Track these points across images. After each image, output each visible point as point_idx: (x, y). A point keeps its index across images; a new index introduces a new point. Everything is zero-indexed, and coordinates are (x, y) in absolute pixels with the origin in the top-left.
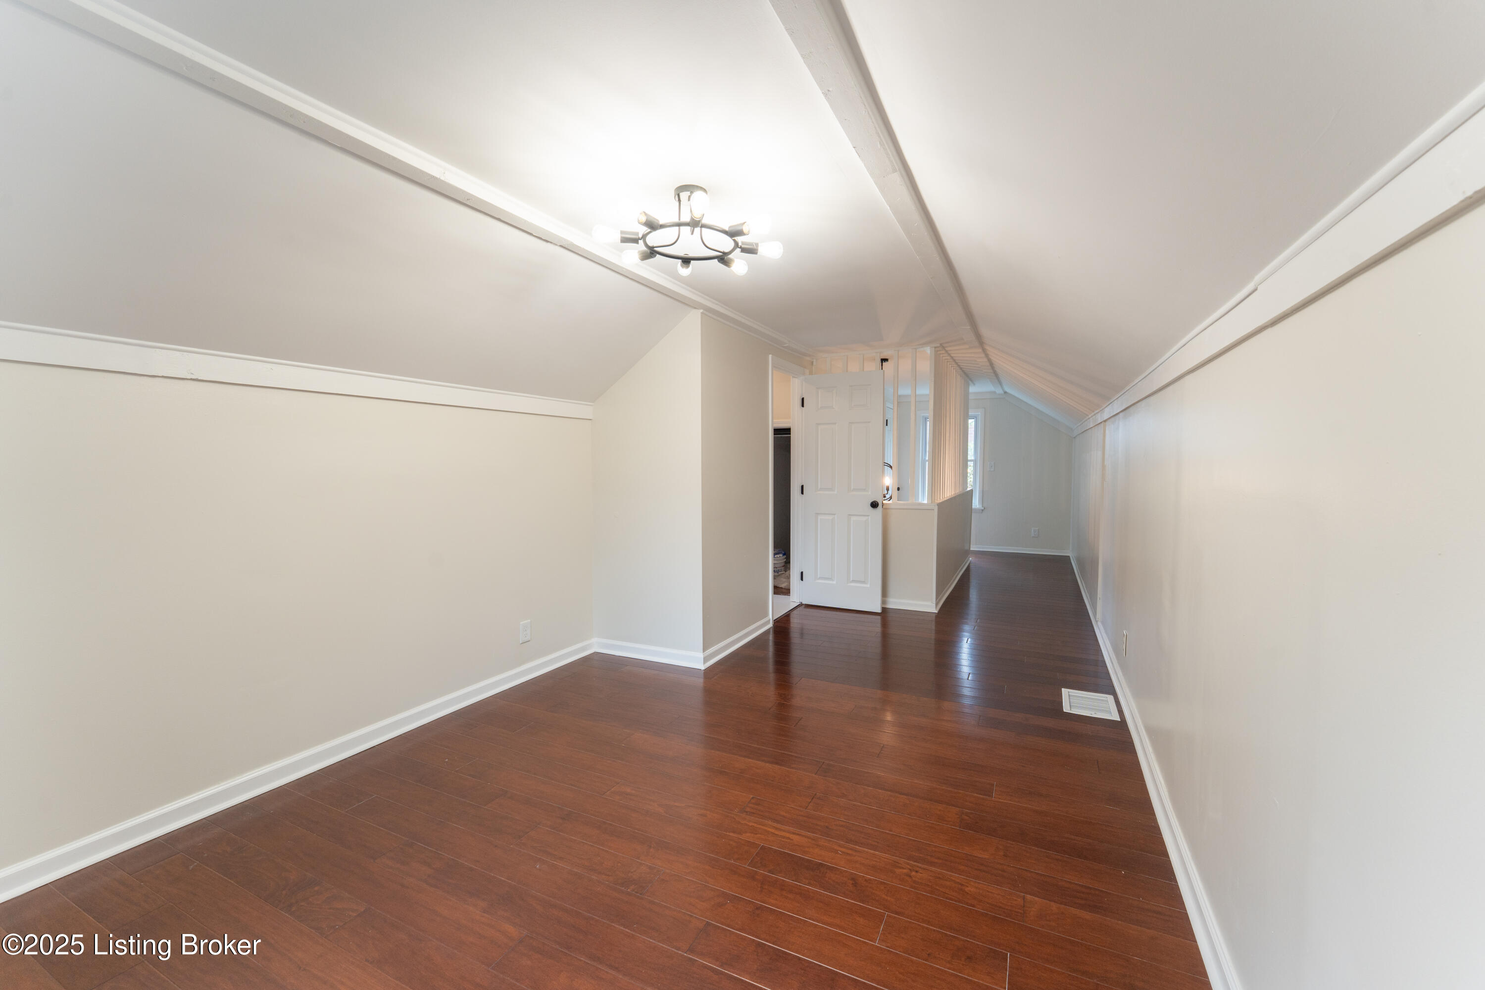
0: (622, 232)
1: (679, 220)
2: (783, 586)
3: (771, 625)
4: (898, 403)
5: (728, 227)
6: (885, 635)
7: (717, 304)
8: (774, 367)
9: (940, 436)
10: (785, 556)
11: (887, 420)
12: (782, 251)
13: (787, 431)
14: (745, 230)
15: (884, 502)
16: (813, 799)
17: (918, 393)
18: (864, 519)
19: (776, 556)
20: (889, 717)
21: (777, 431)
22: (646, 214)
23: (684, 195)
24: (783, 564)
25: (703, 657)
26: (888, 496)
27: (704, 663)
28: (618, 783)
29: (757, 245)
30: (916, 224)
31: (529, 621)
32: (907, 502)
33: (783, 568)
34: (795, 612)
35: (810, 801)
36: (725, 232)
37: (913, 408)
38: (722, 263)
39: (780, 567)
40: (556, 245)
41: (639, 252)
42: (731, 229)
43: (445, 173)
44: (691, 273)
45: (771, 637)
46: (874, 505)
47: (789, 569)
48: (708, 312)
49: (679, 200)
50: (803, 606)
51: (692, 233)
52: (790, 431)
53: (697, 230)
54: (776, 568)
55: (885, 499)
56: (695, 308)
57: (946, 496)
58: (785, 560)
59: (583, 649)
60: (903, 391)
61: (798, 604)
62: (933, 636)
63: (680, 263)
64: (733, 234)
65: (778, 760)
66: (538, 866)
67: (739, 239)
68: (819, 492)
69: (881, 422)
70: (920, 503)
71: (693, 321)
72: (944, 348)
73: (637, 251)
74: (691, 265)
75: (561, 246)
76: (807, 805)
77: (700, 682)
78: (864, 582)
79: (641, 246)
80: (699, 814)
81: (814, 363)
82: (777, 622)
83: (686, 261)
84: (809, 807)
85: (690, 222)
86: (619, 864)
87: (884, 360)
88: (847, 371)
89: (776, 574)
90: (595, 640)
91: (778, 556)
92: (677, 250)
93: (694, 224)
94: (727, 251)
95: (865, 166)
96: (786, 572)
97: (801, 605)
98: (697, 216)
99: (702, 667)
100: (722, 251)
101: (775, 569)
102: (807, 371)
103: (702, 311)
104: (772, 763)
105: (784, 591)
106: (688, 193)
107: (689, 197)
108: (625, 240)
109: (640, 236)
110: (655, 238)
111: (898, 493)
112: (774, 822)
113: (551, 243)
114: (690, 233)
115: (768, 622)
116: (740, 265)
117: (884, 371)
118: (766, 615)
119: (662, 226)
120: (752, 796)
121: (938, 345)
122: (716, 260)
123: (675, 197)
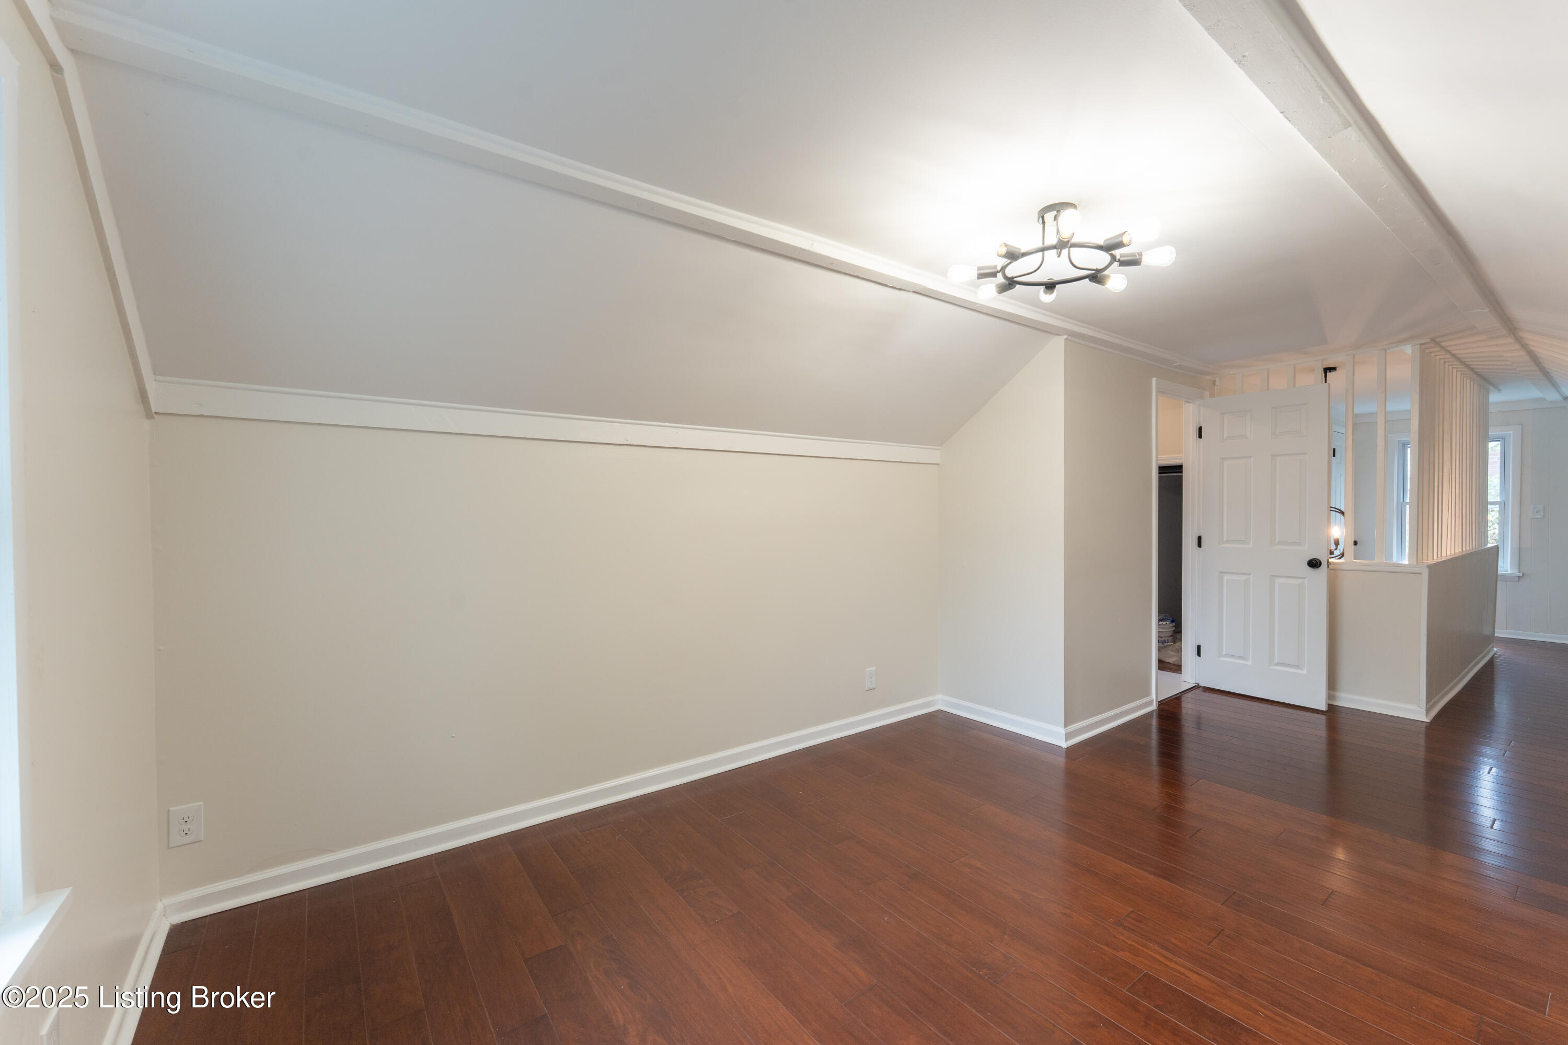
0: (979, 269)
1: (1043, 244)
2: (1171, 660)
3: (1154, 707)
4: (1354, 424)
5: (1103, 241)
6: (1333, 744)
7: (1084, 327)
8: (1160, 391)
9: (1431, 465)
10: (1174, 624)
11: (1334, 450)
12: (1174, 255)
13: (1178, 468)
14: (1125, 240)
15: (1331, 560)
16: (1219, 934)
17: (1389, 408)
18: (1298, 581)
19: (1161, 623)
20: (1340, 854)
21: (1163, 469)
22: (1006, 245)
23: (1049, 217)
24: (1171, 634)
25: (1064, 733)
26: (1337, 553)
27: (1066, 740)
28: (967, 855)
29: (1141, 254)
30: (1385, 186)
31: (875, 668)
32: (1373, 562)
33: (1170, 639)
34: (1189, 695)
35: (1214, 936)
36: (1100, 248)
37: (1381, 431)
38: (1094, 282)
39: (1167, 637)
40: (909, 291)
41: (996, 285)
42: (1107, 242)
43: (813, 244)
44: (1055, 299)
45: (1154, 722)
46: (1314, 564)
47: (1180, 640)
48: (1074, 337)
49: (1044, 222)
50: (1201, 689)
51: (1059, 256)
52: (1182, 469)
53: (1065, 252)
54: (1161, 637)
55: (1332, 556)
56: (1058, 335)
57: (1444, 554)
58: (1174, 628)
59: (928, 704)
60: (1361, 408)
61: (1195, 685)
62: (1421, 754)
63: (1042, 289)
64: (1108, 248)
65: (1167, 874)
66: (886, 919)
67: (1118, 253)
68: (1224, 545)
69: (1325, 452)
70: (1394, 564)
71: (1056, 348)
72: (1438, 344)
73: (994, 285)
74: (1055, 291)
75: (914, 292)
76: (1210, 941)
77: (1061, 761)
78: (1297, 667)
79: (1000, 279)
80: (1062, 913)
81: (1217, 382)
82: (1161, 704)
83: (1050, 286)
84: (1213, 944)
85: (1057, 244)
86: (970, 942)
87: (1327, 370)
88: (1268, 389)
89: (1161, 645)
90: (939, 697)
91: (1164, 623)
92: (1042, 276)
93: (1062, 245)
94: (1100, 267)
95: (1299, 131)
96: (1174, 643)
97: (1197, 687)
98: (1065, 235)
99: (1064, 745)
100: (1095, 268)
101: (1160, 639)
102: (1207, 394)
103: (1065, 337)
104: (1159, 876)
105: (1171, 666)
106: (1055, 213)
107: (1056, 218)
108: (982, 276)
109: (999, 269)
110: (1014, 270)
111: (1354, 548)
112: (1162, 949)
113: (904, 290)
114: (1056, 256)
115: (1150, 703)
116: (1117, 281)
117: (1329, 384)
118: (1147, 693)
119: (1024, 255)
120: (1131, 910)
121: (1428, 340)
122: (1087, 280)
123: (1038, 221)
